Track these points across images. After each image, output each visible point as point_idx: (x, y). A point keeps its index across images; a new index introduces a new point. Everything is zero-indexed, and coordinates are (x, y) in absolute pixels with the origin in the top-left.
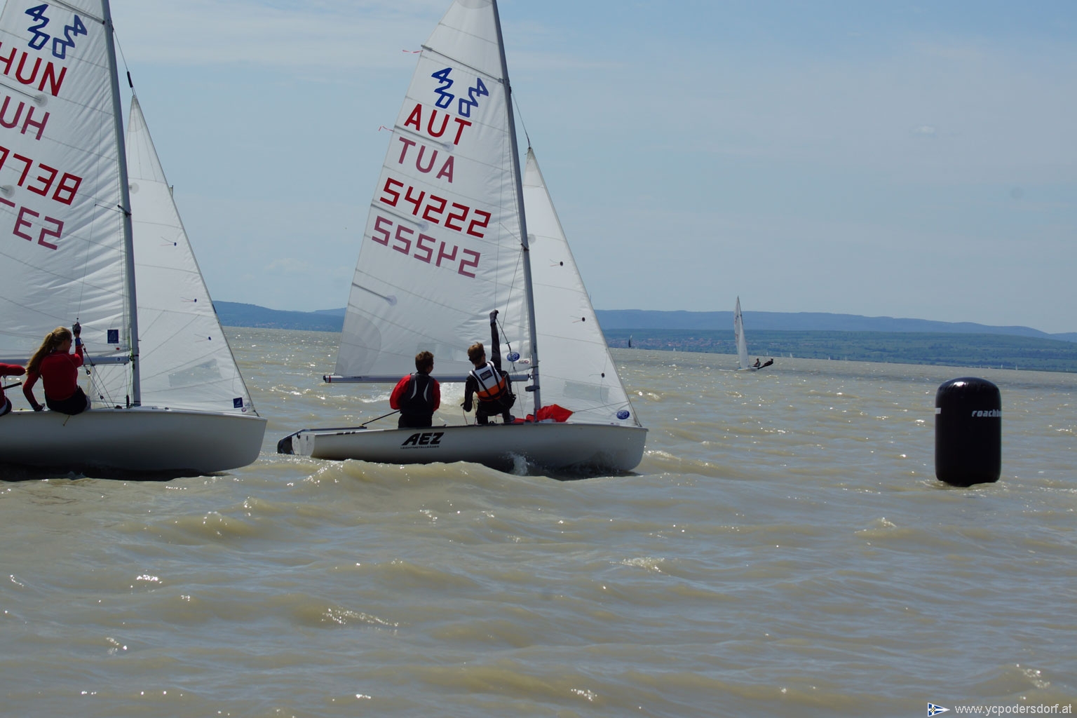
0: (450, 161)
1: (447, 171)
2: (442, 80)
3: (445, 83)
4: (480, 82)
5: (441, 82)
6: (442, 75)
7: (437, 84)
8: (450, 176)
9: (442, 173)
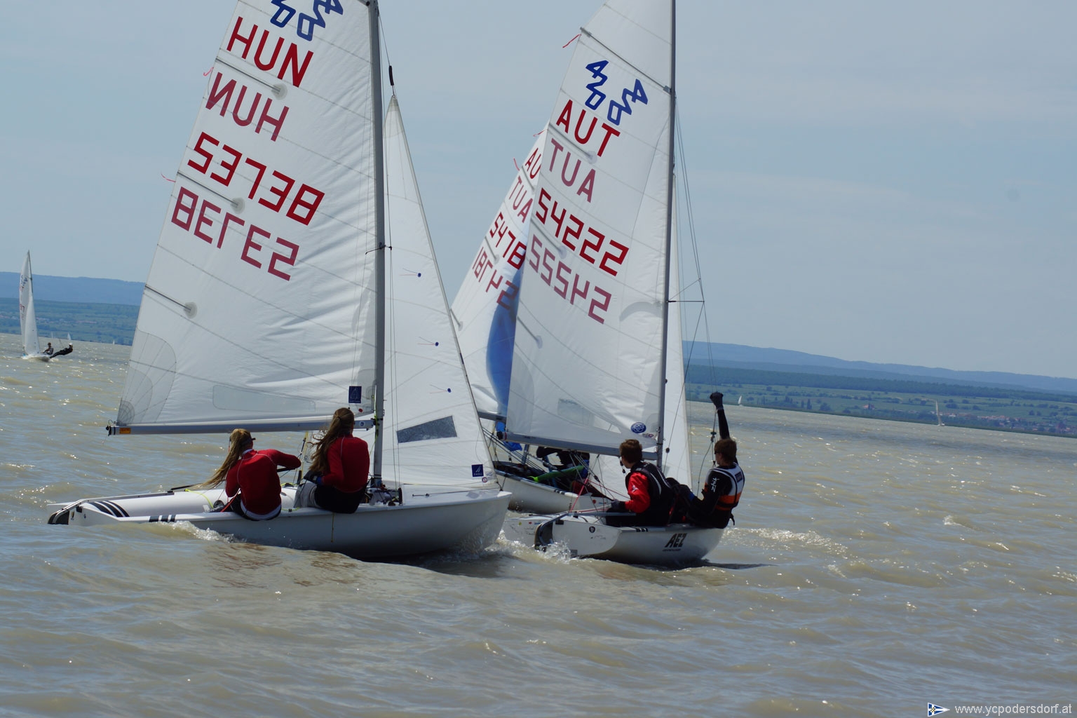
0: (592, 175)
1: (587, 187)
2: (597, 74)
3: (599, 79)
4: (638, 85)
5: (594, 77)
6: (597, 68)
7: (589, 78)
8: (589, 193)
9: (582, 189)
